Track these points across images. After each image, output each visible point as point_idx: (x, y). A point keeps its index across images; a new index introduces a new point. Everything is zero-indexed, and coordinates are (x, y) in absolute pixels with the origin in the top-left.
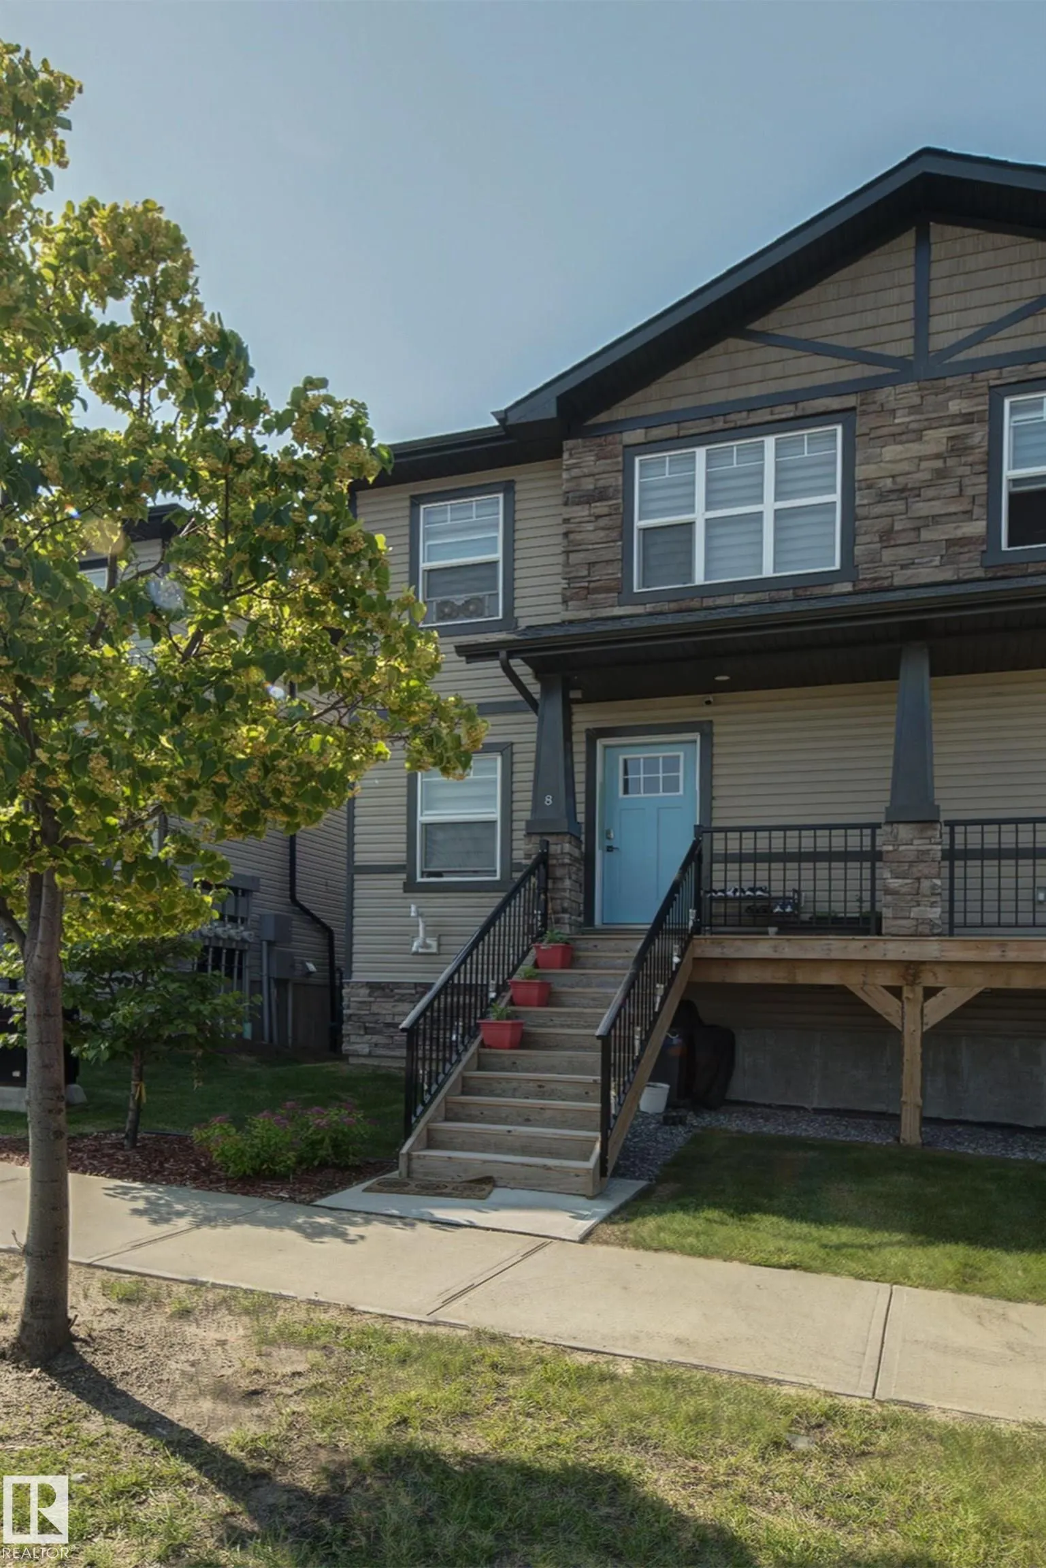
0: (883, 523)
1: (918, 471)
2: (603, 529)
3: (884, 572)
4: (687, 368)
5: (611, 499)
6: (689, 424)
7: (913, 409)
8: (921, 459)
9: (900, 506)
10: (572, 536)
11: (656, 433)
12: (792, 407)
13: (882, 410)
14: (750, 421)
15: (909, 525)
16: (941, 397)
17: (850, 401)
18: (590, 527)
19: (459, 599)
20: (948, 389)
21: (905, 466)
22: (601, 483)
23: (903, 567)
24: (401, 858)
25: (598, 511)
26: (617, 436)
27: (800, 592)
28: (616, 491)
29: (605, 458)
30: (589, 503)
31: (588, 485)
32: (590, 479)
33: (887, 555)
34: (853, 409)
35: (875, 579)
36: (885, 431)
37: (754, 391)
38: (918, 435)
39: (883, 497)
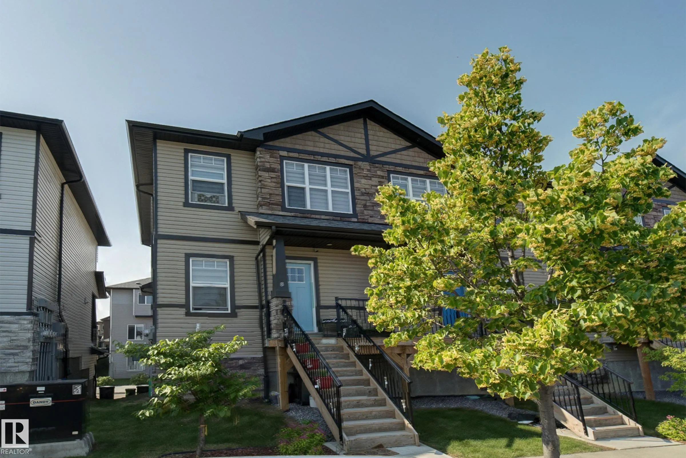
0: (364, 202)
1: (371, 189)
2: (274, 182)
3: (366, 217)
4: (300, 136)
5: (277, 172)
6: (302, 155)
7: (369, 170)
8: (372, 185)
9: (368, 198)
10: (263, 182)
11: (291, 154)
12: (334, 159)
13: (360, 168)
14: (322, 160)
15: (371, 204)
16: (375, 169)
17: (351, 162)
18: (269, 181)
19: (209, 195)
20: (377, 167)
21: (367, 187)
22: (272, 166)
23: (371, 217)
24: (183, 301)
25: (272, 176)
26: (277, 152)
27: (342, 219)
28: (278, 170)
29: (273, 157)
30: (268, 172)
31: (267, 165)
32: (268, 164)
33: (366, 212)
34: (352, 165)
35: (364, 219)
36: (361, 174)
37: (322, 150)
38: (370, 178)
39: (363, 194)
